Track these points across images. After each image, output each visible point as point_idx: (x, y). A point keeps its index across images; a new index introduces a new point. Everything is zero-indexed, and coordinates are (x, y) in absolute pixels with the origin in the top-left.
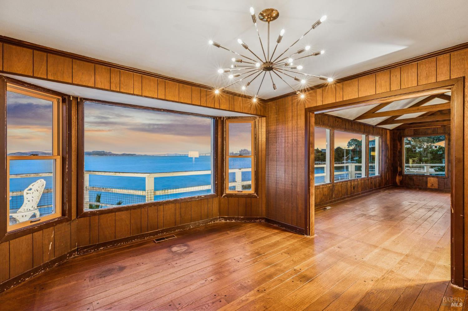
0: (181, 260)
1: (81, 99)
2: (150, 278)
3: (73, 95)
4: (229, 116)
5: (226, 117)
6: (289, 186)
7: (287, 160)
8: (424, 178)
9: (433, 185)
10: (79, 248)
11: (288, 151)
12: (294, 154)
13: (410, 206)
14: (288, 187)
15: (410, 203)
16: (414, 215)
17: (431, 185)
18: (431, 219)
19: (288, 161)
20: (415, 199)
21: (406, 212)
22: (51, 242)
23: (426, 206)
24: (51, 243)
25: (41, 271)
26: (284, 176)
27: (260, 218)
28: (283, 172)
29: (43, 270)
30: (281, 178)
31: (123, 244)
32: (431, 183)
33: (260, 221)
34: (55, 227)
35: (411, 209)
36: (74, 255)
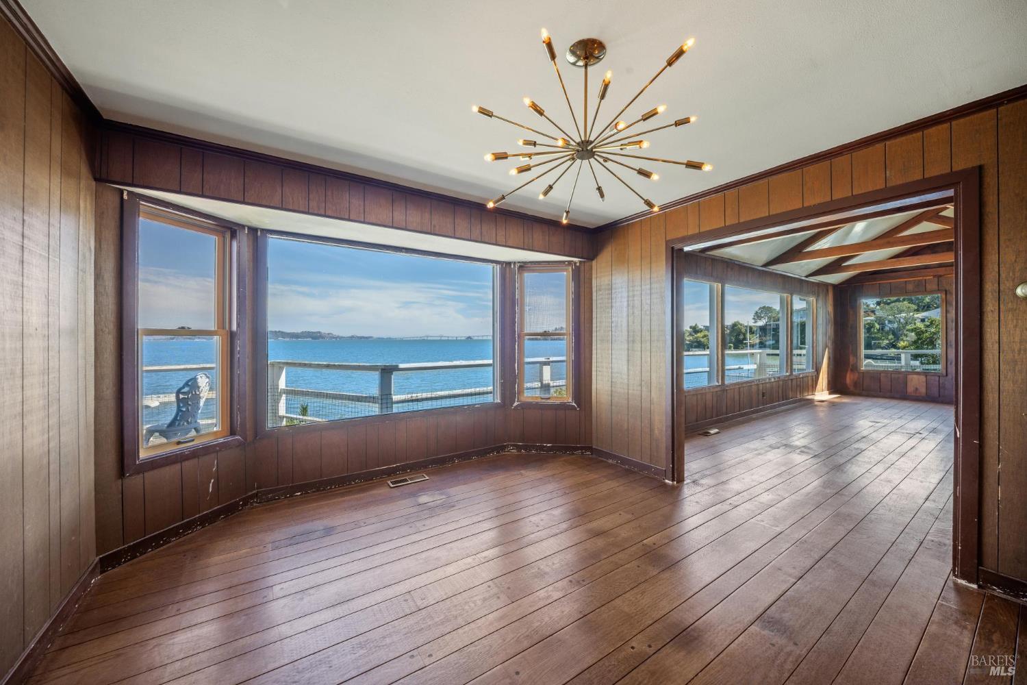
0: (434, 520)
1: (263, 230)
2: (376, 550)
3: (249, 224)
4: (524, 260)
5: (519, 262)
6: (635, 388)
7: (631, 339)
8: (901, 376)
9: (917, 389)
10: (260, 492)
11: (634, 322)
12: (646, 327)
13: (871, 430)
14: (633, 390)
15: (874, 424)
16: (880, 445)
17: (914, 389)
18: (914, 452)
19: (633, 341)
20: (882, 416)
21: (864, 439)
22: (211, 479)
23: (903, 429)
24: (212, 481)
25: (196, 527)
26: (626, 369)
27: (581, 448)
28: (625, 362)
29: (199, 525)
30: (621, 374)
31: (335, 487)
32: (913, 386)
33: (582, 453)
34: (219, 454)
35: (874, 435)
36: (252, 504)
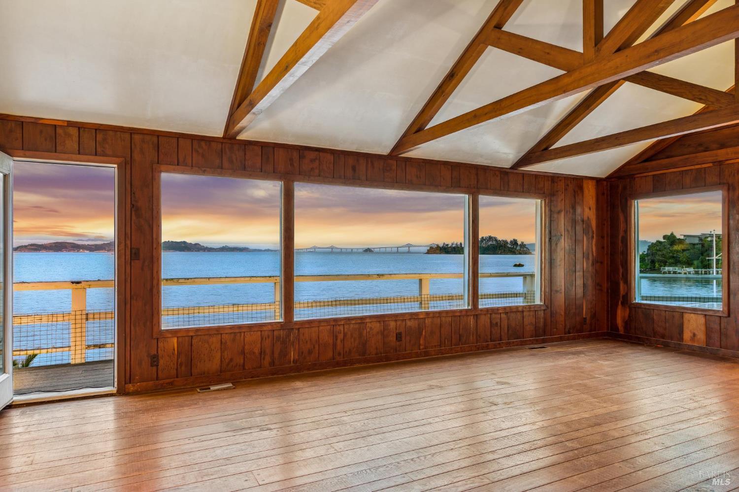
8: (677, 315)
9: (694, 335)
17: (692, 335)
32: (691, 331)
